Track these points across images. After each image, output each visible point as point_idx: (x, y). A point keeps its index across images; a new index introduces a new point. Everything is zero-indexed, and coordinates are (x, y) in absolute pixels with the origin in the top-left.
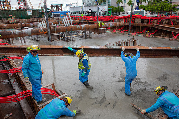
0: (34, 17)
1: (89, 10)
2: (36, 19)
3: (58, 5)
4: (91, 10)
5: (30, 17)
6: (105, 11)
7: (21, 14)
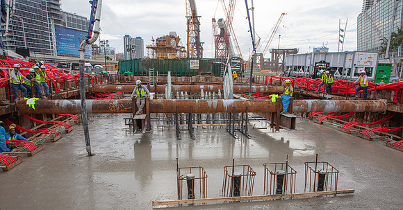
0: (202, 74)
1: (321, 62)
2: (202, 78)
3: (288, 50)
4: (324, 62)
5: (194, 73)
6: (368, 65)
7: (179, 67)
